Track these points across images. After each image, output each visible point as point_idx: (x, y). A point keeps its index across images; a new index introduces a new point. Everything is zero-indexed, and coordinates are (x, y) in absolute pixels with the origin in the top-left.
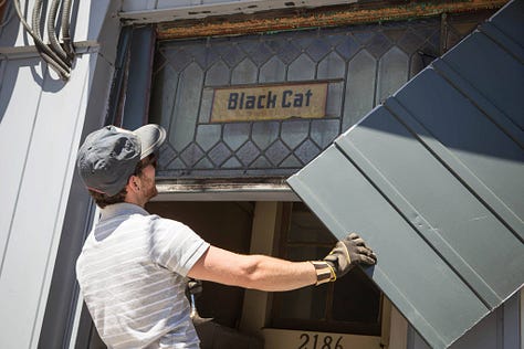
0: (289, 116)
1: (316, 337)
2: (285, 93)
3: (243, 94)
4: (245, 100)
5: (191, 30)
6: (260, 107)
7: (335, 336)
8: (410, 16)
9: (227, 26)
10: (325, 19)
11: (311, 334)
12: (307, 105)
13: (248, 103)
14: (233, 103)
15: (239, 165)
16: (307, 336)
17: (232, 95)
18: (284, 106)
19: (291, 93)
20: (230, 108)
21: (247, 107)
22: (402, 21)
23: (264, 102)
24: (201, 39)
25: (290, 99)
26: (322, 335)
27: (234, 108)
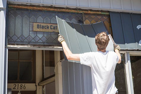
0: (53, 31)
1: (18, 85)
2: (51, 26)
3: (40, 25)
4: (41, 26)
5: (25, 7)
6: (45, 28)
7: (23, 84)
8: (76, 12)
9: (35, 8)
10: (59, 10)
11: (17, 84)
12: (56, 29)
13: (42, 27)
14: (38, 27)
15: (42, 42)
16: (16, 85)
17: (38, 25)
18: (51, 29)
19: (52, 26)
20: (38, 28)
21: (42, 28)
22: (74, 13)
23: (46, 27)
24: (27, 10)
25: (52, 27)
26: (20, 84)
27: (39, 28)
